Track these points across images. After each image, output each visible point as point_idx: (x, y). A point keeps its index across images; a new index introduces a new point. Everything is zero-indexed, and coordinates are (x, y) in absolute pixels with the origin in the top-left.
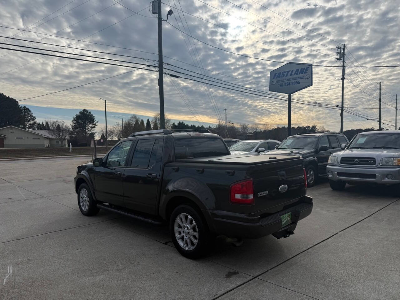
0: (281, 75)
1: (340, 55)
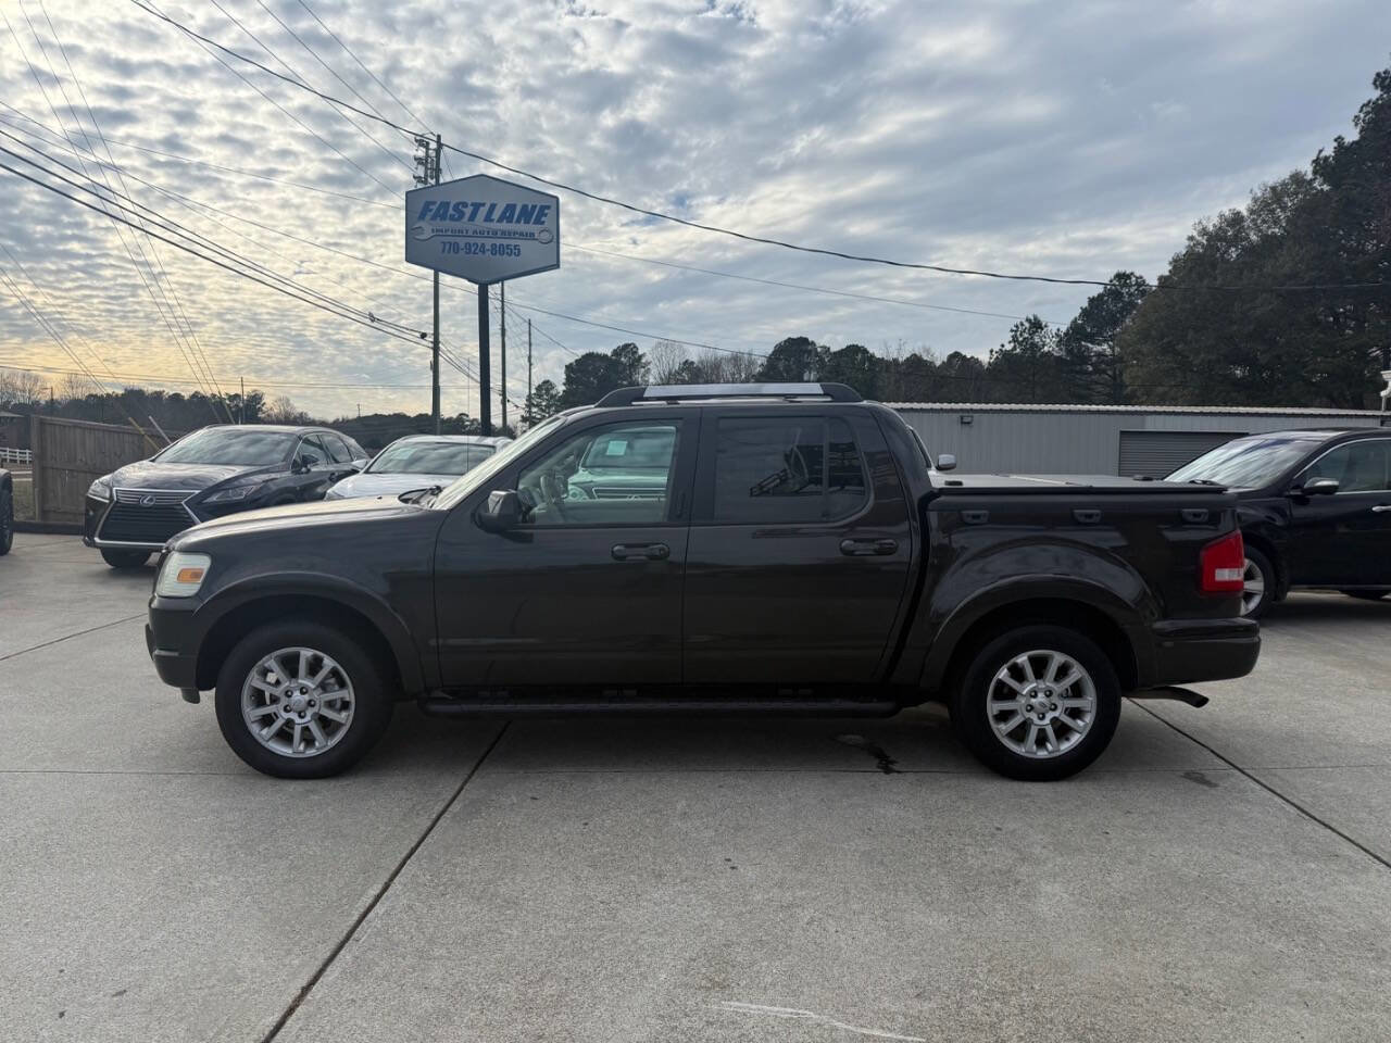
0: (451, 211)
1: (426, 169)
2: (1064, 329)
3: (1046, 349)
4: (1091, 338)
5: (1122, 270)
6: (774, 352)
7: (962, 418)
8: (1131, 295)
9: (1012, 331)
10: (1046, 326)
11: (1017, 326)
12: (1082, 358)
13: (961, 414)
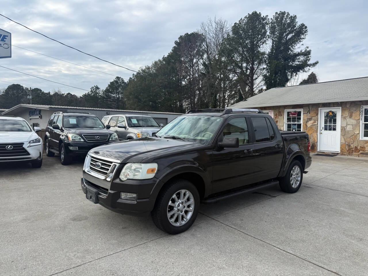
2: (104, 90)
3: (100, 94)
4: (111, 92)
5: (118, 76)
6: (7, 88)
7: (107, 113)
8: (120, 83)
9: (91, 89)
10: (100, 88)
11: (92, 88)
12: (110, 97)
13: (106, 112)
